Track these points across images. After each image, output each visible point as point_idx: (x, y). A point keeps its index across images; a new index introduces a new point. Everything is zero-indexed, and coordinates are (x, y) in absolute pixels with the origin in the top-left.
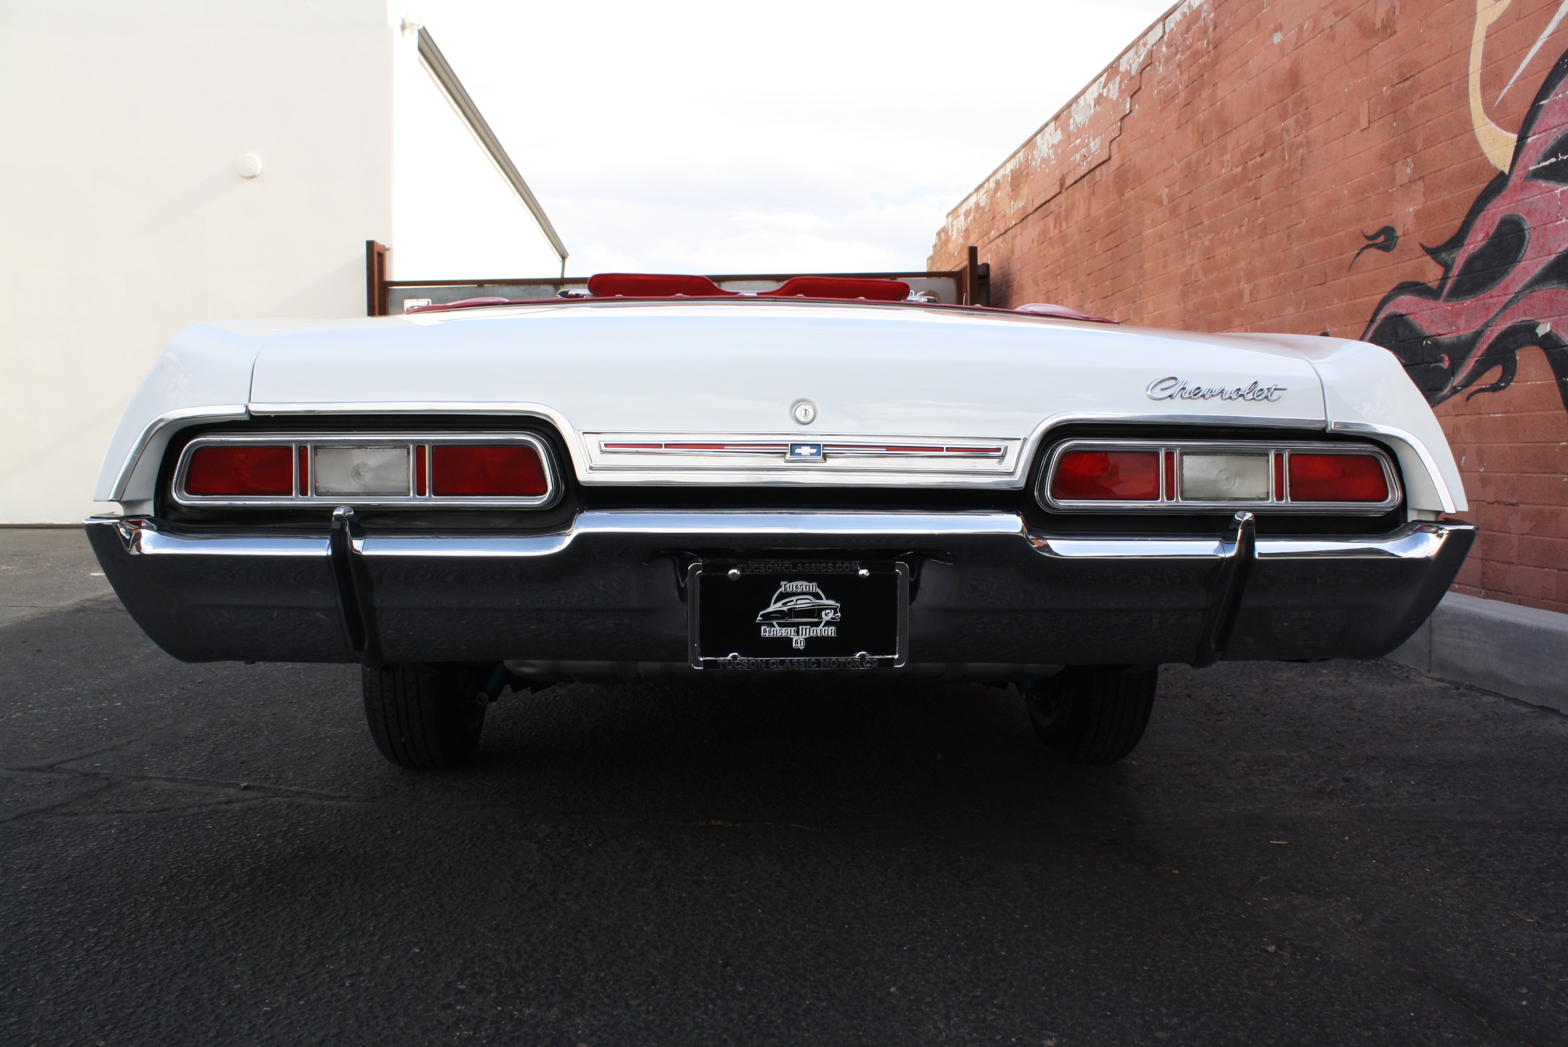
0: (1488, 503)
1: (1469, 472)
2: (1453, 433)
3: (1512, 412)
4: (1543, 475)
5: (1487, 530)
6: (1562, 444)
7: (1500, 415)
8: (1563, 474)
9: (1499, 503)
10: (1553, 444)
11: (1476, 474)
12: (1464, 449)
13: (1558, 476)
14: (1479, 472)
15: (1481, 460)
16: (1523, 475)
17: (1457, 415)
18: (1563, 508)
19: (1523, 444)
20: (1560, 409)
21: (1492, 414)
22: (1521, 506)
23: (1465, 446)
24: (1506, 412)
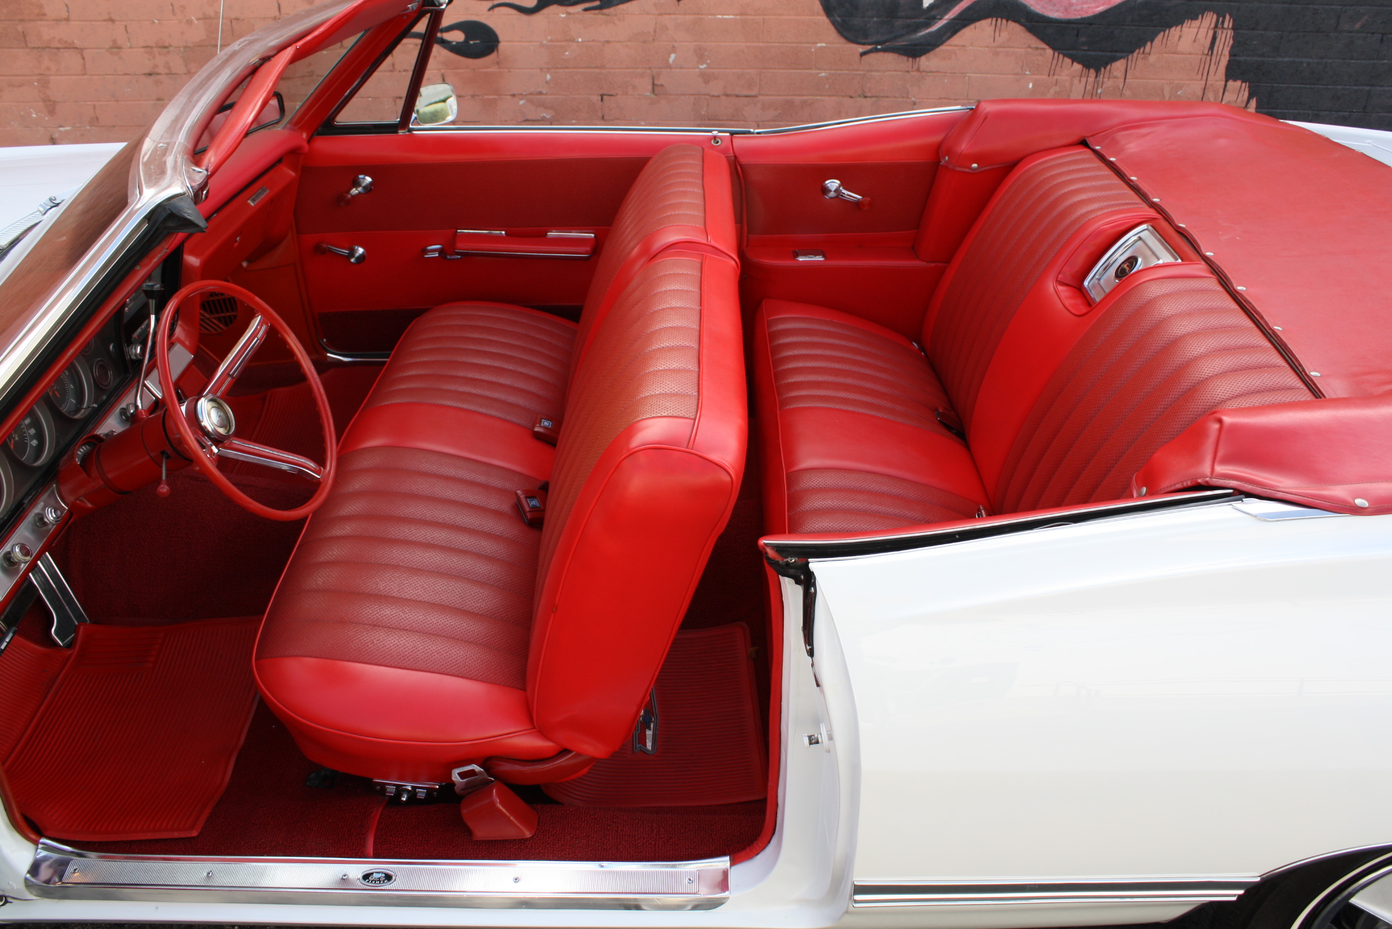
0: (713, 96)
1: (681, 68)
2: (655, 31)
3: (750, 15)
4: (793, 71)
5: (709, 120)
6: (819, 45)
7: (731, 16)
8: (819, 69)
9: (727, 95)
10: (807, 45)
11: (697, 70)
12: (674, 47)
13: (813, 71)
14: (698, 68)
15: (701, 58)
16: (764, 70)
17: (661, 14)
18: (819, 98)
19: (766, 44)
20: (818, 14)
21: (718, 15)
22: (760, 98)
23: (675, 44)
24: (741, 14)
